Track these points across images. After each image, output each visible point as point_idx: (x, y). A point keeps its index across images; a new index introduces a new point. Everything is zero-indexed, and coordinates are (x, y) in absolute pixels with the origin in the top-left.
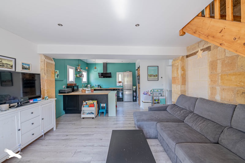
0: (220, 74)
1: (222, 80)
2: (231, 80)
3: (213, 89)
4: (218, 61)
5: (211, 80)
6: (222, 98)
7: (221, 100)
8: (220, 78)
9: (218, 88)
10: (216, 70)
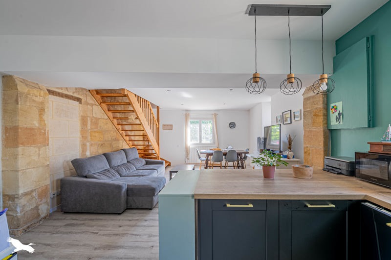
0: (89, 131)
1: (91, 136)
2: (96, 136)
3: (84, 146)
4: (88, 118)
5: (82, 137)
6: (91, 153)
7: (91, 155)
8: (89, 134)
9: (88, 144)
10: (87, 126)
